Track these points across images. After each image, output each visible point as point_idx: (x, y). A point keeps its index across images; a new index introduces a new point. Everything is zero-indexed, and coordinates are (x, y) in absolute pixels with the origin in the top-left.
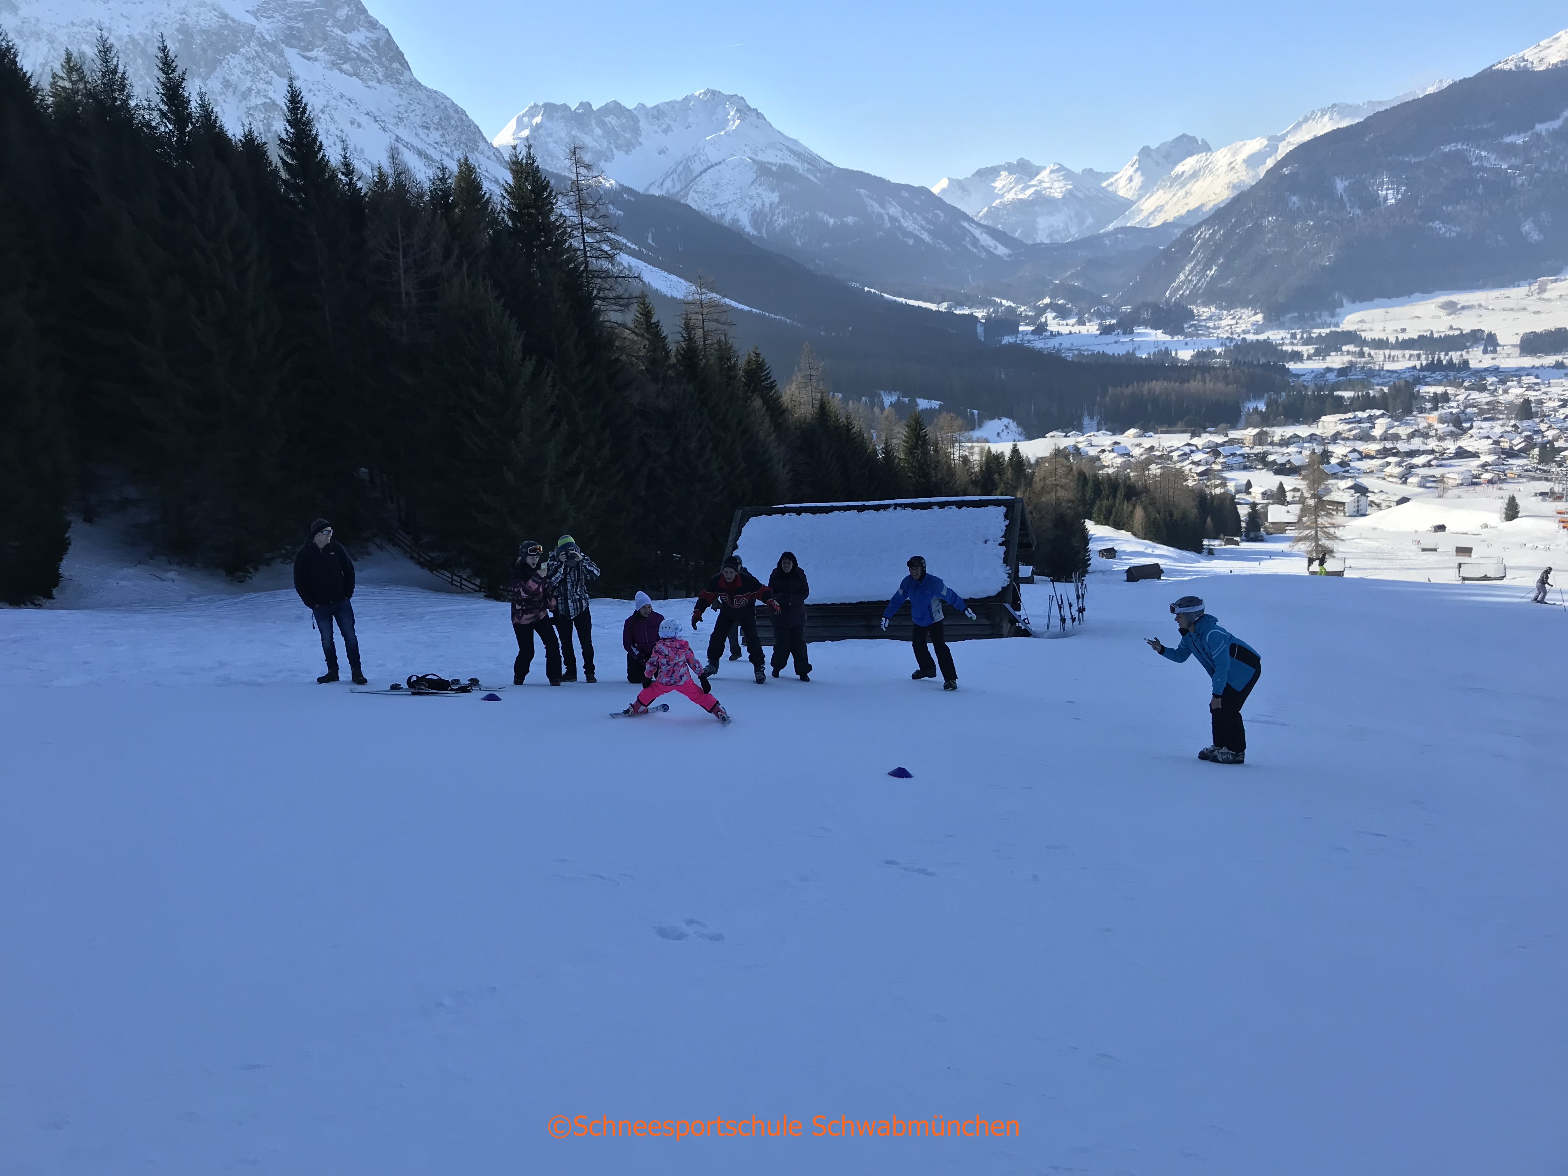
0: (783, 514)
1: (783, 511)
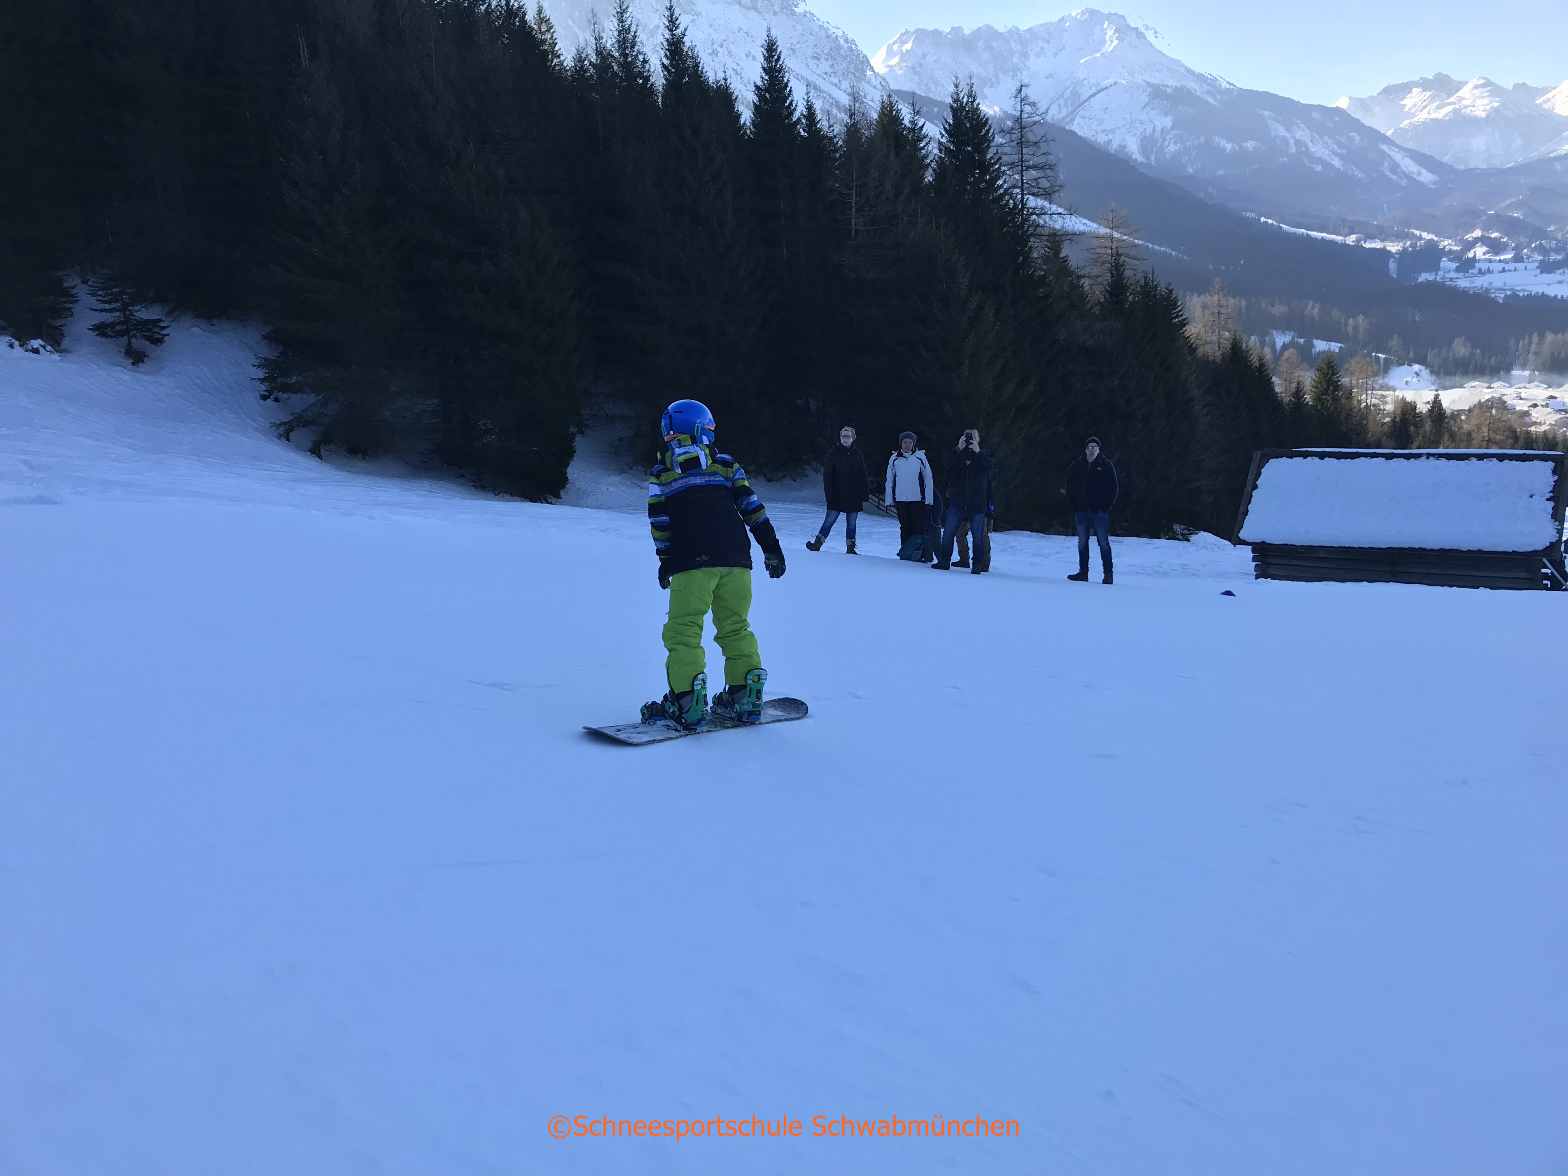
0: (1305, 457)
1: (1305, 455)
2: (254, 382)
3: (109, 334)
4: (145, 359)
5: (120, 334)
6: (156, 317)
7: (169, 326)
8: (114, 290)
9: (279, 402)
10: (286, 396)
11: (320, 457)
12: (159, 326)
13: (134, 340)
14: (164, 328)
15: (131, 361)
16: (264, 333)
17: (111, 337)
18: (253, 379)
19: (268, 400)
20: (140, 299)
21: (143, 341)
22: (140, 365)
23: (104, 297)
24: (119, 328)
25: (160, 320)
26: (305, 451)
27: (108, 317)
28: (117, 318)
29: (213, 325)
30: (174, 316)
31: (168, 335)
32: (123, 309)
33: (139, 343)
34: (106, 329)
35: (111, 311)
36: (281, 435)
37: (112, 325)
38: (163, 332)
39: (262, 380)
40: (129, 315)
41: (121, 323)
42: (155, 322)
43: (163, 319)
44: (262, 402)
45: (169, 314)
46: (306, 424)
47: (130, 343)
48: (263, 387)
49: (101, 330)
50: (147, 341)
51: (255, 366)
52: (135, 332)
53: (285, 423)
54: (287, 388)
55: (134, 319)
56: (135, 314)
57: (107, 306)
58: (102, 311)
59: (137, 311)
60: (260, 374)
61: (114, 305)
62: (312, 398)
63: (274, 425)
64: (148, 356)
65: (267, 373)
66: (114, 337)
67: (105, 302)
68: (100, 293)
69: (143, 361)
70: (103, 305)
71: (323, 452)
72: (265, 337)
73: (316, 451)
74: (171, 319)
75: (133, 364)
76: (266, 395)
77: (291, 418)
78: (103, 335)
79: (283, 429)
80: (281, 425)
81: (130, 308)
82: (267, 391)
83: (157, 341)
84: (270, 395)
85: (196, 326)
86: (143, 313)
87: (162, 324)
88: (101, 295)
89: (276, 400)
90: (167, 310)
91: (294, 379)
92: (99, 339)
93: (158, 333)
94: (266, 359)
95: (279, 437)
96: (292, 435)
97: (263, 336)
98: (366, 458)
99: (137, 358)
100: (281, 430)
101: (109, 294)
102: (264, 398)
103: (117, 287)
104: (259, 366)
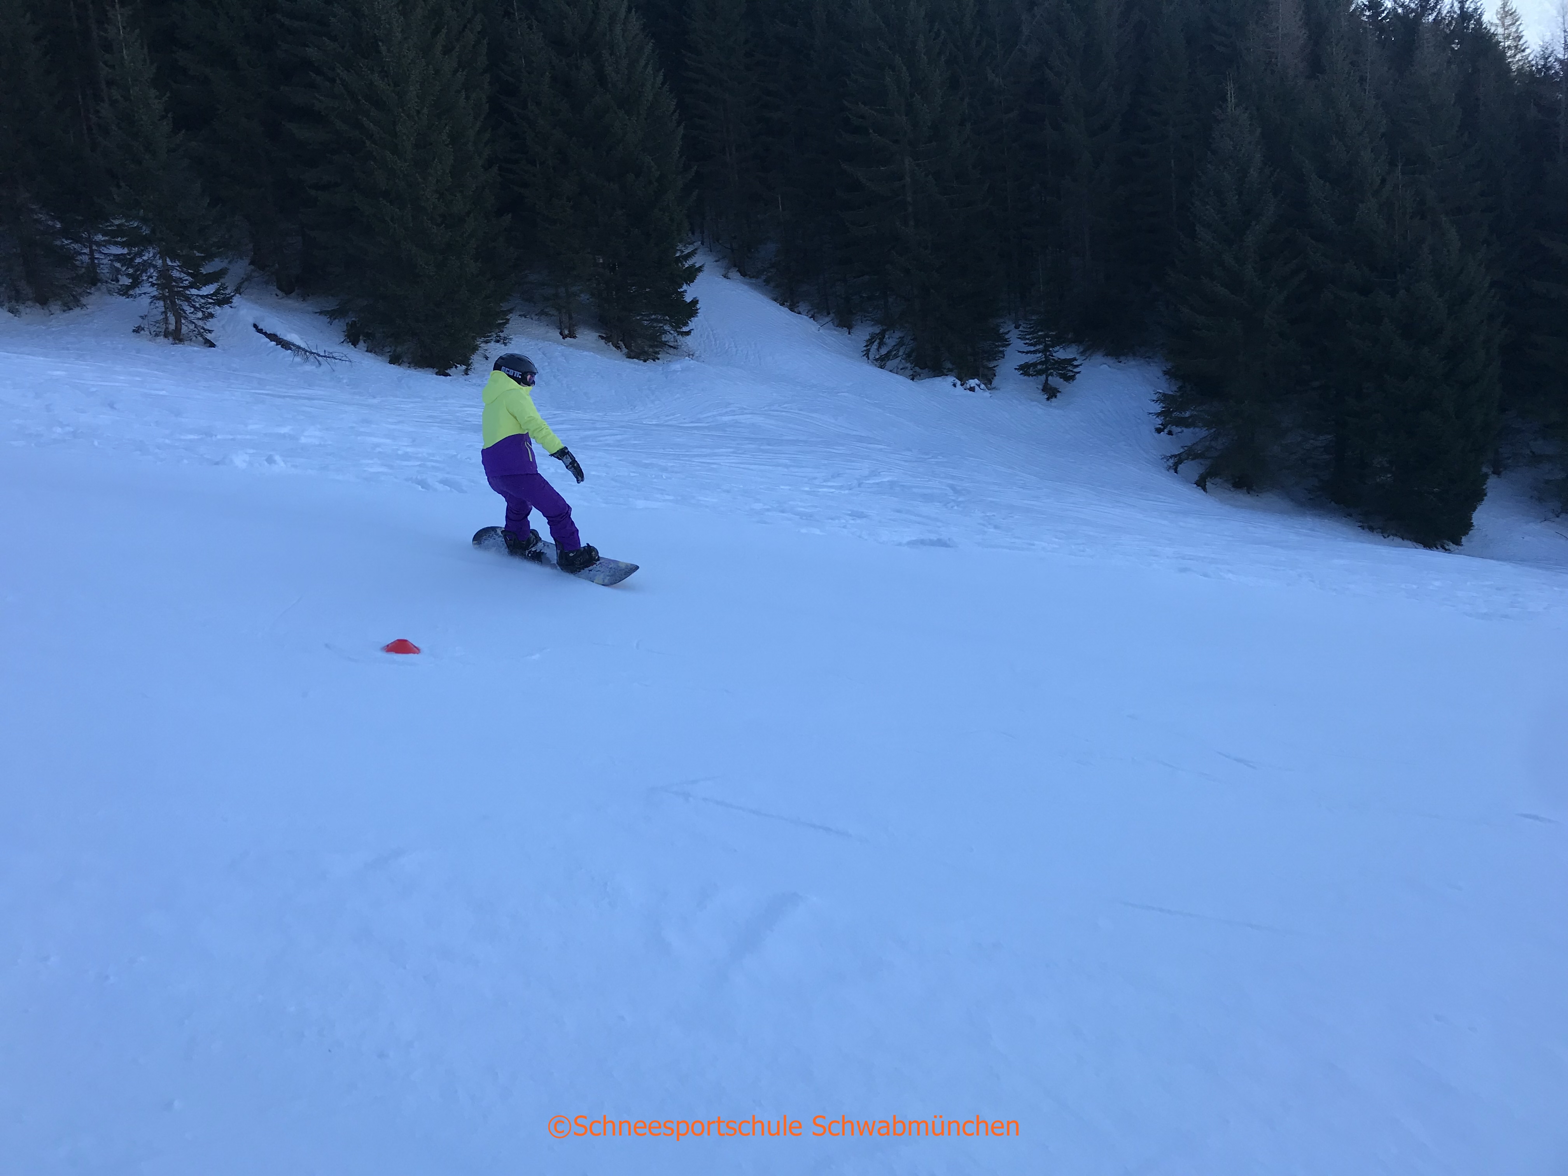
2: (1150, 415)
3: (1031, 373)
4: (1058, 394)
5: (1039, 373)
6: (1071, 356)
7: (1081, 365)
8: (1040, 333)
9: (1172, 435)
10: (1179, 430)
11: (1205, 489)
12: (1072, 365)
13: (1050, 378)
14: (1077, 366)
15: (1046, 396)
16: (1165, 369)
17: (1032, 376)
18: (1150, 413)
19: (1162, 433)
20: (1060, 341)
21: (1058, 378)
22: (1053, 400)
23: (1031, 340)
24: (1039, 367)
25: (1075, 359)
26: (1192, 483)
27: (1031, 358)
28: (1039, 358)
29: (1120, 362)
30: (1087, 355)
31: (1079, 372)
32: (1044, 351)
33: (1055, 381)
34: (1029, 368)
35: (1034, 352)
36: (1170, 467)
37: (1034, 365)
38: (1076, 370)
39: (1158, 415)
40: (1050, 355)
41: (1041, 363)
42: (1070, 361)
43: (1077, 358)
44: (1156, 435)
45: (1082, 353)
46: (1196, 457)
47: (1047, 380)
48: (1159, 421)
49: (1025, 369)
50: (1061, 378)
51: (1154, 401)
52: (1052, 371)
53: (1175, 456)
54: (1182, 422)
55: (1053, 359)
56: (1054, 354)
57: (1032, 349)
58: (1027, 353)
59: (1055, 352)
60: (1158, 408)
61: (1038, 347)
62: (1202, 432)
63: (1165, 457)
64: (1060, 392)
65: (1163, 408)
66: (1035, 375)
67: (1031, 345)
68: (1027, 337)
69: (1056, 397)
70: (1029, 347)
71: (1208, 485)
72: (1166, 373)
73: (1201, 483)
74: (1084, 358)
75: (1048, 399)
76: (1160, 428)
77: (1182, 450)
78: (1026, 374)
79: (1172, 461)
80: (1171, 457)
81: (1051, 349)
82: (1162, 424)
83: (1069, 378)
84: (1164, 428)
85: (1105, 364)
86: (1061, 354)
87: (1075, 363)
88: (1028, 339)
89: (1170, 433)
90: (1081, 350)
91: (1187, 414)
92: (1022, 377)
93: (1072, 371)
94: (1164, 395)
95: (1168, 469)
96: (1180, 467)
97: (1164, 371)
98: (1250, 492)
99: (1051, 393)
100: (1171, 462)
101: (1033, 338)
102: (1159, 431)
103: (1042, 331)
104: (1157, 401)
